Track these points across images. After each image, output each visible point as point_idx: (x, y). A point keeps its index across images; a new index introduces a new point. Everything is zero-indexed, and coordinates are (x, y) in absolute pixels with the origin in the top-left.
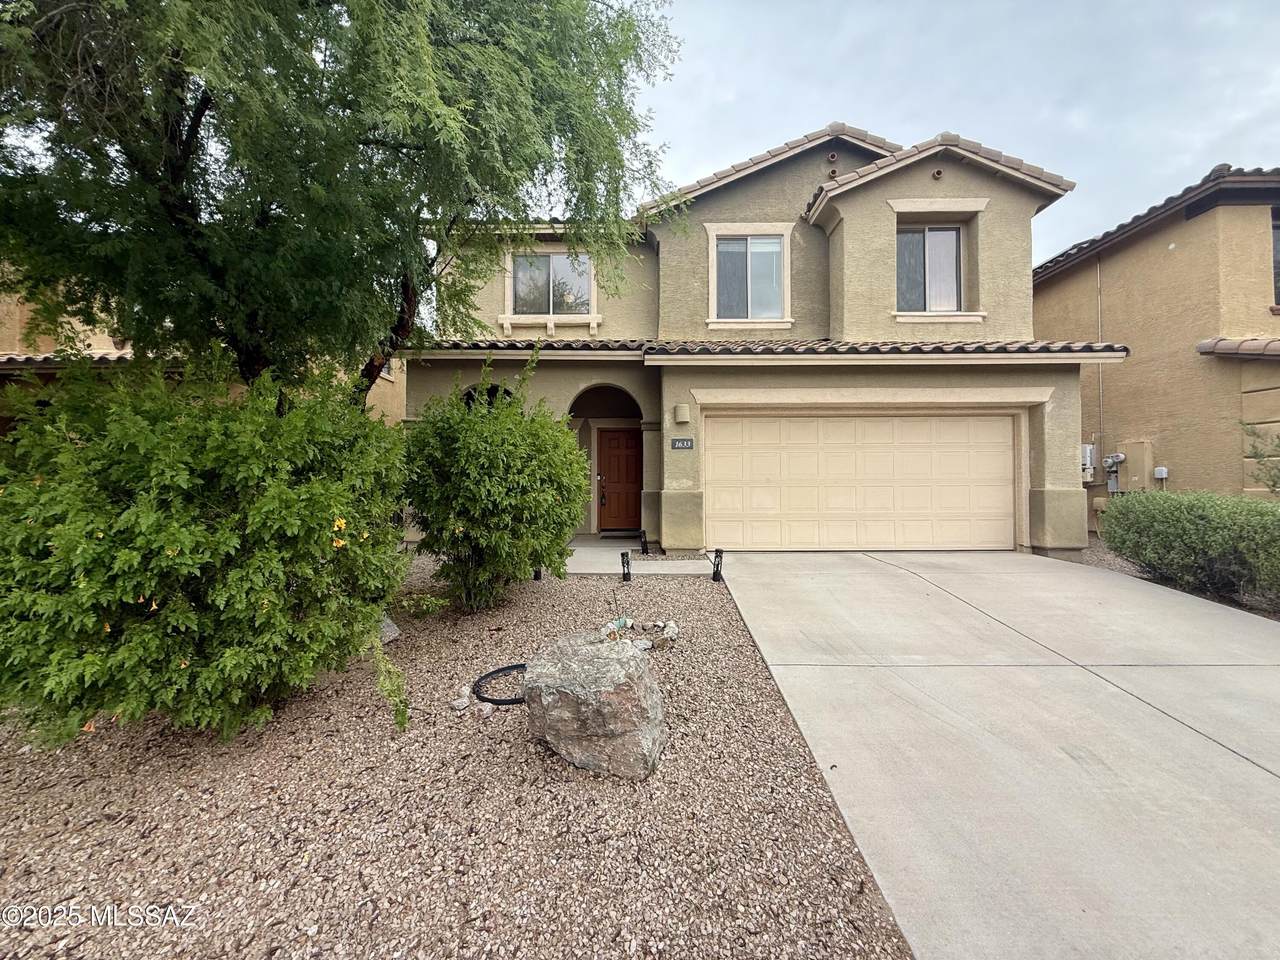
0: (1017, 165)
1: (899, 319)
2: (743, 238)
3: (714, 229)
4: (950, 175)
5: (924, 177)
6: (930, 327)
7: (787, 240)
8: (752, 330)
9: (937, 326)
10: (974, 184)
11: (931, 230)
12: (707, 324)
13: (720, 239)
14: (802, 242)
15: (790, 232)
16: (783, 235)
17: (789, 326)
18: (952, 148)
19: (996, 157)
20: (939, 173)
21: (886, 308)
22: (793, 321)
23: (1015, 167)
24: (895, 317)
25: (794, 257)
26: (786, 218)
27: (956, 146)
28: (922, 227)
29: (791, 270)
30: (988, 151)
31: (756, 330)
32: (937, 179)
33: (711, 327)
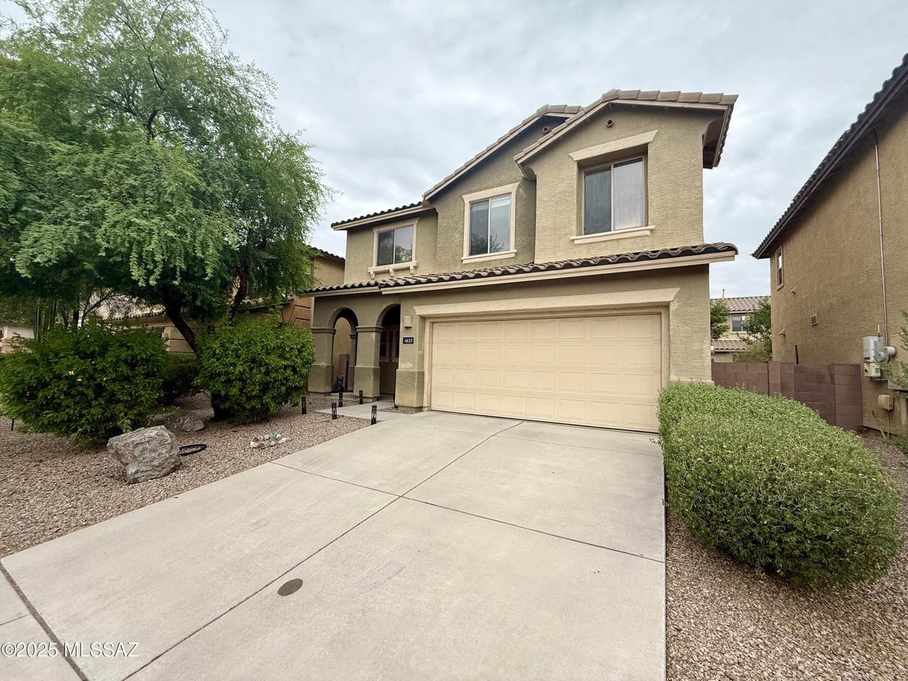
0: (675, 97)
1: (576, 242)
2: (486, 200)
3: (468, 198)
4: (619, 121)
5: (600, 128)
6: (603, 245)
7: (513, 196)
8: (488, 261)
9: (609, 243)
10: (644, 122)
11: (615, 166)
12: (462, 261)
13: (472, 204)
14: (523, 194)
15: (515, 190)
16: (511, 193)
17: (513, 255)
18: (613, 102)
19: (654, 96)
20: (610, 122)
21: (566, 234)
22: (516, 251)
23: (672, 99)
24: (573, 240)
25: (518, 206)
26: (514, 180)
27: (617, 99)
28: (608, 165)
29: (516, 216)
30: (646, 94)
31: (491, 261)
32: (610, 127)
33: (464, 262)
